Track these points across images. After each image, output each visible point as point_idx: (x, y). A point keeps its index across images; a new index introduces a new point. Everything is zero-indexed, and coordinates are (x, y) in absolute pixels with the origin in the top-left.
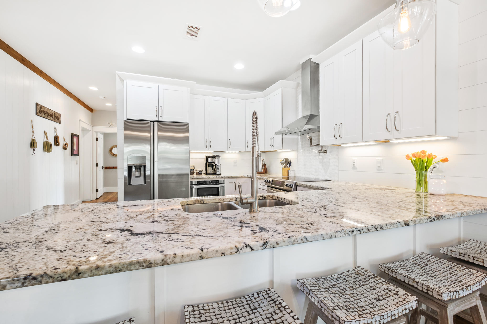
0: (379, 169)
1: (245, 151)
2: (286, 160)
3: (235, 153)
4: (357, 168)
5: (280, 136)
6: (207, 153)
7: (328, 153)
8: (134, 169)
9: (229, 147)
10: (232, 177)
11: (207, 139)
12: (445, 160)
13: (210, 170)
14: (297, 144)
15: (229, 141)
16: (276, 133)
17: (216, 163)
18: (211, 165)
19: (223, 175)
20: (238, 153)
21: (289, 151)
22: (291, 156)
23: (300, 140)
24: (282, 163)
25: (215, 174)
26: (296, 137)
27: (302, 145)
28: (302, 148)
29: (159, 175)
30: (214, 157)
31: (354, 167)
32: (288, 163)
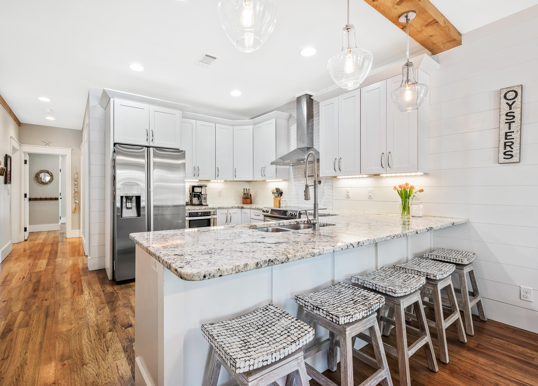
0: (370, 198)
1: (232, 180)
2: (278, 190)
3: (221, 182)
4: (350, 197)
5: (274, 166)
6: (192, 182)
7: (322, 184)
8: (124, 200)
9: (217, 175)
10: (223, 208)
11: (195, 167)
12: (421, 191)
13: (195, 201)
14: (289, 174)
15: (217, 169)
16: (272, 164)
17: (202, 193)
18: (197, 196)
19: (209, 206)
20: (224, 182)
21: (280, 181)
22: (282, 185)
23: (292, 170)
24: (273, 193)
25: (201, 204)
26: (287, 167)
27: (294, 175)
28: (295, 178)
29: (155, 207)
30: (201, 187)
31: (348, 197)
32: (279, 193)
